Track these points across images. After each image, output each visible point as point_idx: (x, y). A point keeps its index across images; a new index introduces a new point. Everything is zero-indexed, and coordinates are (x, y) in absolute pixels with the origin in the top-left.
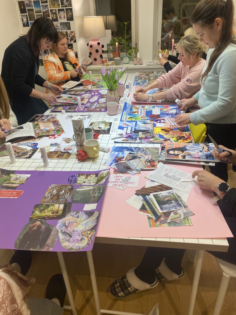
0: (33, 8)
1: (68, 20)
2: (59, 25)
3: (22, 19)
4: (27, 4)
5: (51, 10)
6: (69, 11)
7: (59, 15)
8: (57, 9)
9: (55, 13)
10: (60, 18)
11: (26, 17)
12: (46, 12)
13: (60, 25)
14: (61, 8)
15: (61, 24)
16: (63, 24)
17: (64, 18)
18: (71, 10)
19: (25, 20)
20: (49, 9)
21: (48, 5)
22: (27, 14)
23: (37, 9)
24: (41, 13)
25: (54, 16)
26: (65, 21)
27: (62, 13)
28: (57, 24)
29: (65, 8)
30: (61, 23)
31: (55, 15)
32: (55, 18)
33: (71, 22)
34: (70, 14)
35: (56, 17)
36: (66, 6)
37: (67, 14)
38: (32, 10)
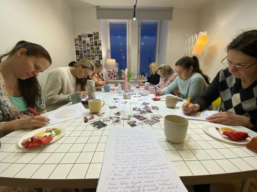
0: (83, 53)
1: (99, 59)
2: (95, 61)
3: (77, 58)
4: (80, 51)
5: (92, 55)
6: (100, 56)
8: (94, 54)
9: (94, 56)
10: (96, 58)
11: (79, 57)
12: (89, 55)
14: (96, 54)
15: (96, 61)
17: (98, 58)
18: (101, 55)
19: (78, 58)
20: (91, 54)
21: (90, 53)
22: (79, 56)
23: (85, 54)
24: (86, 55)
26: (98, 60)
27: (97, 56)
29: (98, 54)
31: (93, 57)
32: (93, 58)
33: (101, 60)
34: (101, 57)
36: (99, 54)
37: (99, 57)
38: (82, 54)
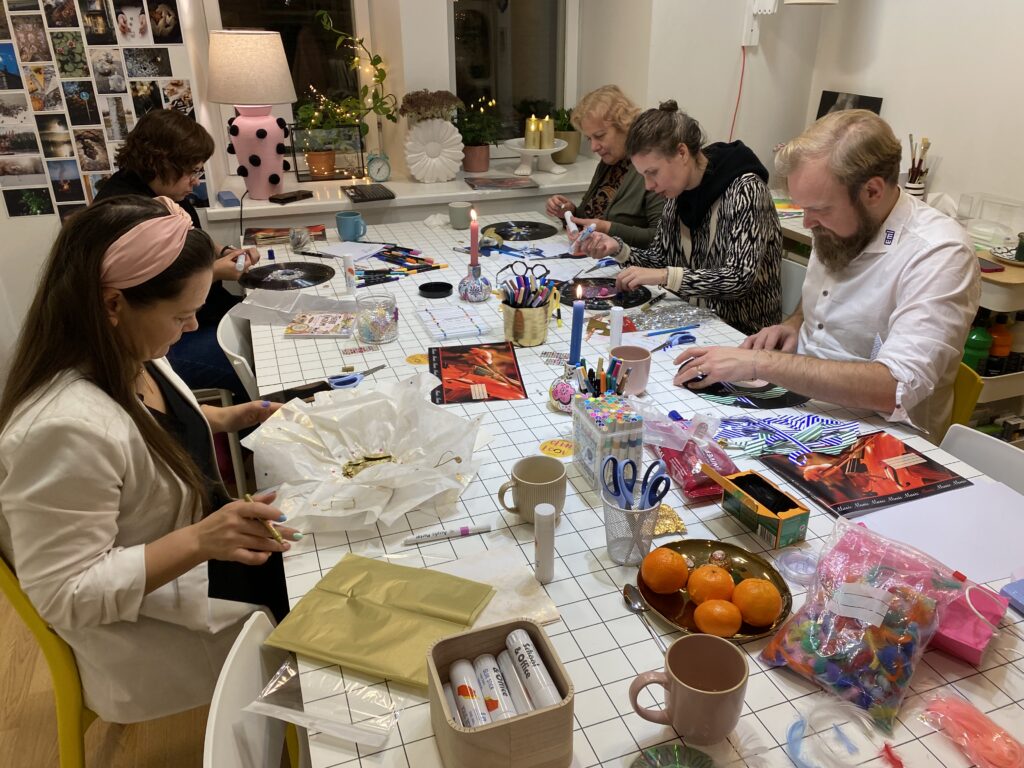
1: (158, 39)
2: (121, 57)
6: (160, 9)
7: (121, 21)
9: (103, 14)
10: (125, 31)
12: (61, 7)
13: (126, 59)
15: (130, 53)
16: (138, 55)
18: (171, 4)
24: (37, 8)
25: (96, 24)
26: (148, 42)
28: (113, 53)
30: (129, 50)
31: (100, 20)
32: (101, 30)
33: (172, 48)
34: (169, 19)
35: (106, 26)
37: (154, 20)
